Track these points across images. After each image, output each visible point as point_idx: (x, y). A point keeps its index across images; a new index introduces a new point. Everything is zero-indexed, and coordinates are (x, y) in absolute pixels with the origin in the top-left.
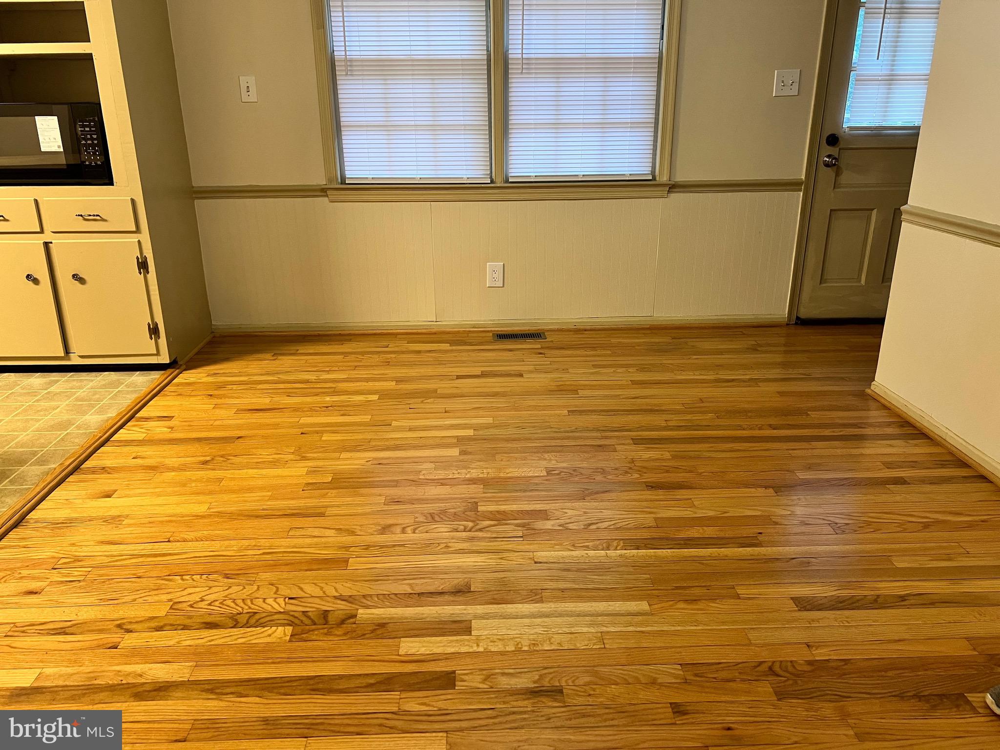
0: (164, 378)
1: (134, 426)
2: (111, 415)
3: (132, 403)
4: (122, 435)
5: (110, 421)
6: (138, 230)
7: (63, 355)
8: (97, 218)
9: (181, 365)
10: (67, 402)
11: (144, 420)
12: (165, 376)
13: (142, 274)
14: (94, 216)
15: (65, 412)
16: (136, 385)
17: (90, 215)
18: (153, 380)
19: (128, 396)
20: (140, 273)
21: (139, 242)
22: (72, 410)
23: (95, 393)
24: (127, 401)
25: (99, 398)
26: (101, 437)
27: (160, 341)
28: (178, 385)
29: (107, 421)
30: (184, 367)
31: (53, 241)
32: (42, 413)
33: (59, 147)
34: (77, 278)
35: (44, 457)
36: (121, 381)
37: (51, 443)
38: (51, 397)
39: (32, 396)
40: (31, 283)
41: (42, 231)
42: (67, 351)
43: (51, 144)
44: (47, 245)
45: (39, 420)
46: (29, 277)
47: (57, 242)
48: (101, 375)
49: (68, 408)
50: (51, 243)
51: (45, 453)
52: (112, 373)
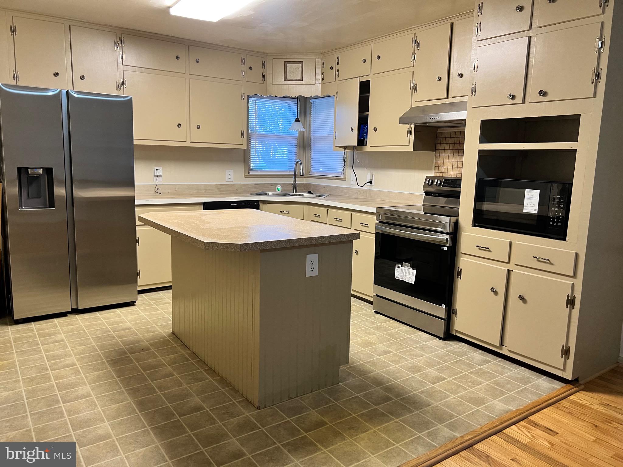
0: (562, 391)
1: (524, 427)
2: (511, 408)
3: (530, 404)
4: (512, 431)
5: (508, 414)
6: (575, 276)
7: (498, 345)
8: (547, 261)
9: (581, 385)
10: (488, 383)
11: (532, 424)
12: (565, 390)
13: (568, 308)
14: (545, 259)
15: (484, 390)
16: (540, 388)
17: (543, 259)
18: (554, 389)
19: (530, 396)
20: (567, 307)
21: (573, 285)
22: (488, 391)
23: (509, 383)
24: (528, 400)
25: (510, 388)
26: (497, 426)
27: (568, 361)
28: (572, 402)
29: (508, 412)
30: (582, 387)
31: (514, 270)
32: (470, 384)
33: (535, 210)
34: (522, 298)
35: (456, 423)
36: (530, 379)
37: (465, 413)
38: (480, 373)
39: (470, 367)
40: (493, 293)
41: (509, 262)
42: (502, 344)
43: (531, 208)
44: (509, 271)
45: (465, 389)
46: (492, 289)
47: (516, 271)
48: (519, 368)
49: (487, 388)
50: (512, 271)
51: (457, 420)
52: (527, 370)
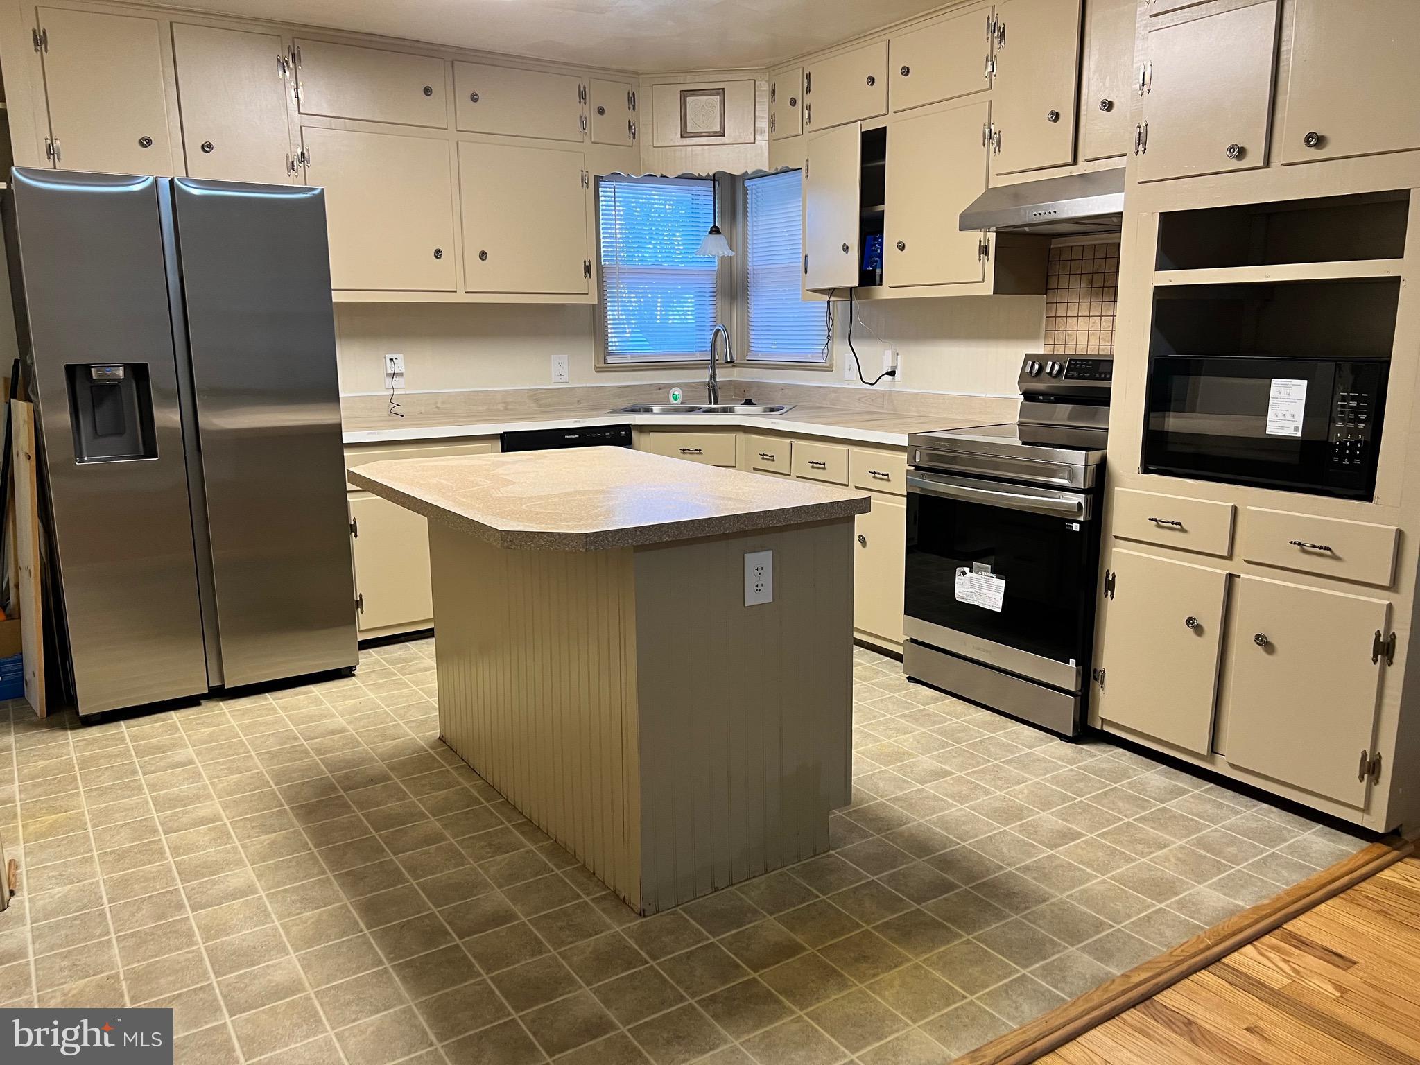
1: (1274, 948)
2: (1240, 903)
3: (1287, 893)
4: (1246, 959)
5: (1234, 919)
6: (1394, 586)
7: (1205, 752)
8: (1325, 552)
9: (1408, 843)
10: (1182, 842)
11: (1295, 943)
12: (1370, 856)
13: (1378, 664)
14: (1322, 548)
15: (1173, 860)
16: (1308, 855)
17: (1314, 546)
19: (1285, 873)
20: (1376, 662)
21: (1391, 607)
22: (1184, 862)
23: (1233, 842)
24: (1281, 883)
25: (1236, 856)
26: (1208, 948)
27: (1377, 788)
28: (1387, 886)
29: (1232, 914)
30: (1412, 848)
31: (1242, 576)
32: (1140, 847)
33: (1296, 429)
34: (1263, 641)
35: (1110, 942)
36: (1284, 832)
37: (1130, 917)
38: (1163, 820)
39: (1138, 806)
40: (1191, 631)
41: (1230, 557)
42: (1213, 749)
43: (1285, 424)
44: (1231, 578)
45: (1129, 860)
46: (1190, 621)
47: (1248, 577)
48: (1254, 806)
49: (1180, 856)
50: (1239, 577)
51: (1112, 934)
52: (1274, 809)
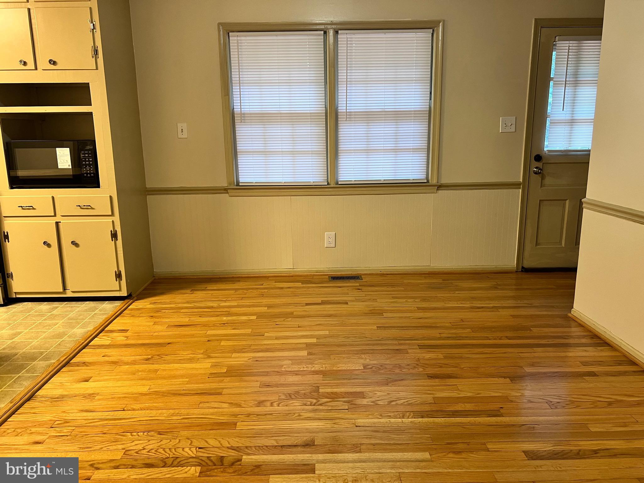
0: (123, 305)
1: (104, 336)
3: (103, 321)
4: (96, 341)
5: (89, 333)
6: (113, 214)
7: (62, 291)
8: (89, 207)
9: (134, 297)
10: (63, 321)
11: (109, 332)
12: (124, 304)
13: (114, 241)
14: (87, 206)
15: (61, 327)
16: (106, 310)
17: (85, 206)
18: (116, 306)
19: (100, 317)
20: (112, 240)
21: (113, 221)
22: (65, 326)
23: (80, 315)
24: (100, 320)
25: (83, 318)
26: (83, 343)
27: (122, 282)
28: (132, 310)
29: (87, 332)
30: (136, 298)
31: (61, 221)
32: (47, 327)
33: (69, 166)
34: (74, 243)
35: (48, 355)
36: (96, 307)
37: (52, 346)
38: (53, 317)
39: (41, 317)
40: (46, 246)
41: (55, 215)
42: (65, 288)
43: (65, 164)
44: (57, 224)
45: (45, 332)
46: (45, 243)
47: (64, 222)
48: (84, 303)
49: (63, 325)
50: (60, 222)
51: (48, 353)
52: (91, 302)
